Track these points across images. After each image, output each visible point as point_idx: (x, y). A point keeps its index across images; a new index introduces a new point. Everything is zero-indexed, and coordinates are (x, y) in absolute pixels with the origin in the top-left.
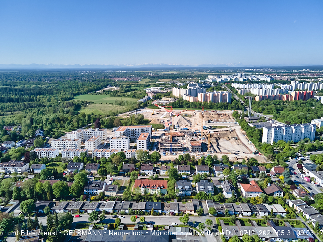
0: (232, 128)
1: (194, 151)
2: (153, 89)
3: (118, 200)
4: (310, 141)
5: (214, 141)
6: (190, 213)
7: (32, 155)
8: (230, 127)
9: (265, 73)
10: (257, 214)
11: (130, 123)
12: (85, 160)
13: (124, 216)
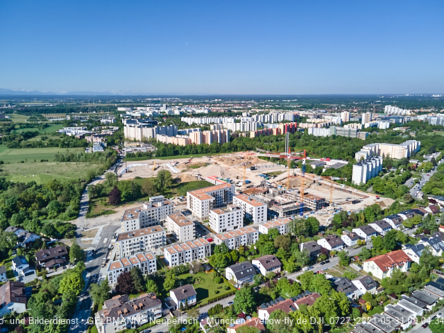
1: (318, 207)
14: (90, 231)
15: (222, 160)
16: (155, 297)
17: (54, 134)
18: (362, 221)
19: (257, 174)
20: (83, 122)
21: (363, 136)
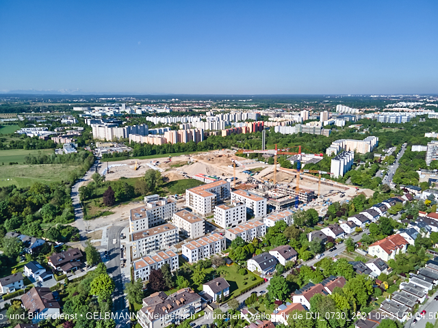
14: (94, 233)
15: (201, 158)
16: (193, 291)
17: (12, 136)
18: (353, 210)
19: (241, 171)
20: (41, 123)
21: (326, 133)
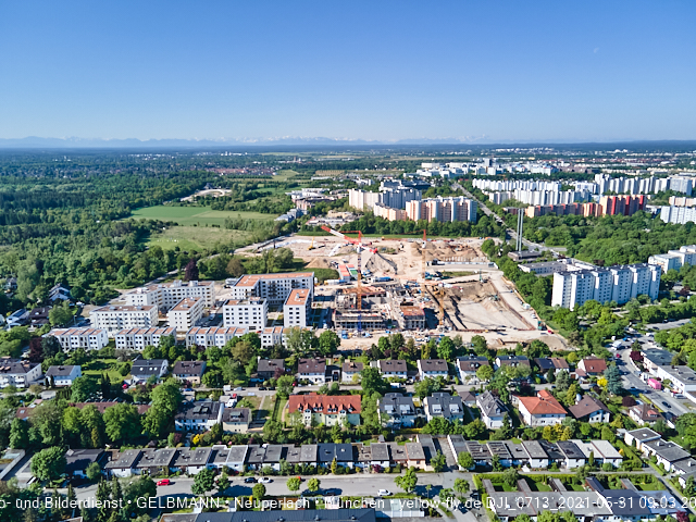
0: (485, 277)
1: (410, 327)
2: (305, 193)
3: (254, 442)
4: (649, 301)
5: (450, 304)
6: (417, 466)
7: (48, 345)
8: (480, 273)
9: (539, 157)
10: (560, 463)
11: (263, 267)
12: (172, 353)
13: (270, 478)
16: (27, 366)
